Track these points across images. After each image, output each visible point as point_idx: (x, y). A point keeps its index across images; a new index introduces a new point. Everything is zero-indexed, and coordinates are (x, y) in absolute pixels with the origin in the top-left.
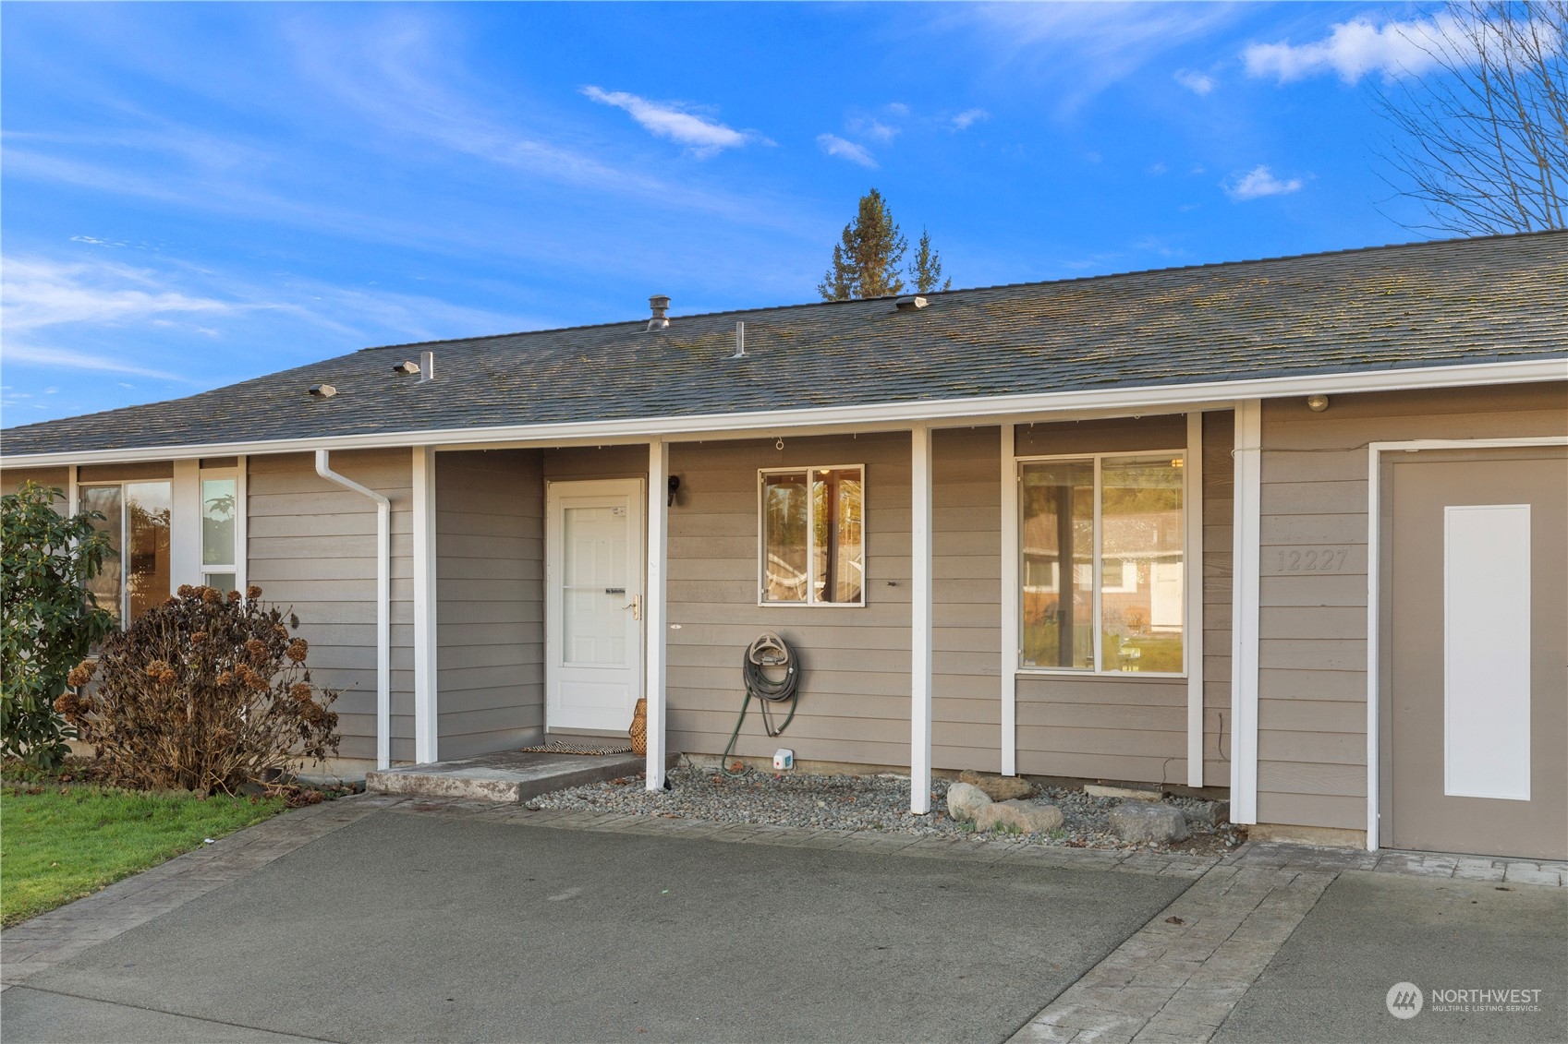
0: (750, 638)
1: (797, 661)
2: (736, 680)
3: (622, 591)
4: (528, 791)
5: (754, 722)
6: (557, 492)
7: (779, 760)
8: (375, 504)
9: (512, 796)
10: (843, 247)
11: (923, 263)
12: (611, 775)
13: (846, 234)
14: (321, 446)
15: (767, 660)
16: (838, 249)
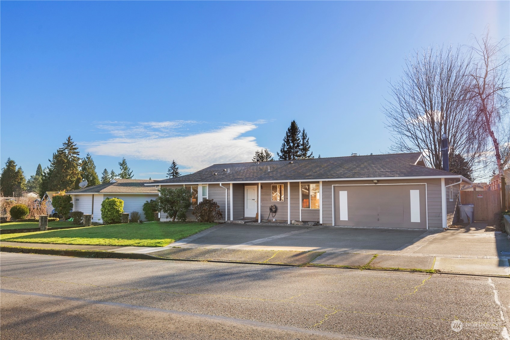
0: (270, 205)
1: (276, 208)
2: (269, 210)
3: (254, 200)
4: (245, 222)
5: (271, 216)
6: (246, 187)
7: (274, 220)
8: (225, 189)
9: (243, 223)
10: (288, 132)
11: (304, 135)
12: (254, 221)
13: (289, 129)
14: (221, 183)
15: (272, 208)
16: (287, 132)
